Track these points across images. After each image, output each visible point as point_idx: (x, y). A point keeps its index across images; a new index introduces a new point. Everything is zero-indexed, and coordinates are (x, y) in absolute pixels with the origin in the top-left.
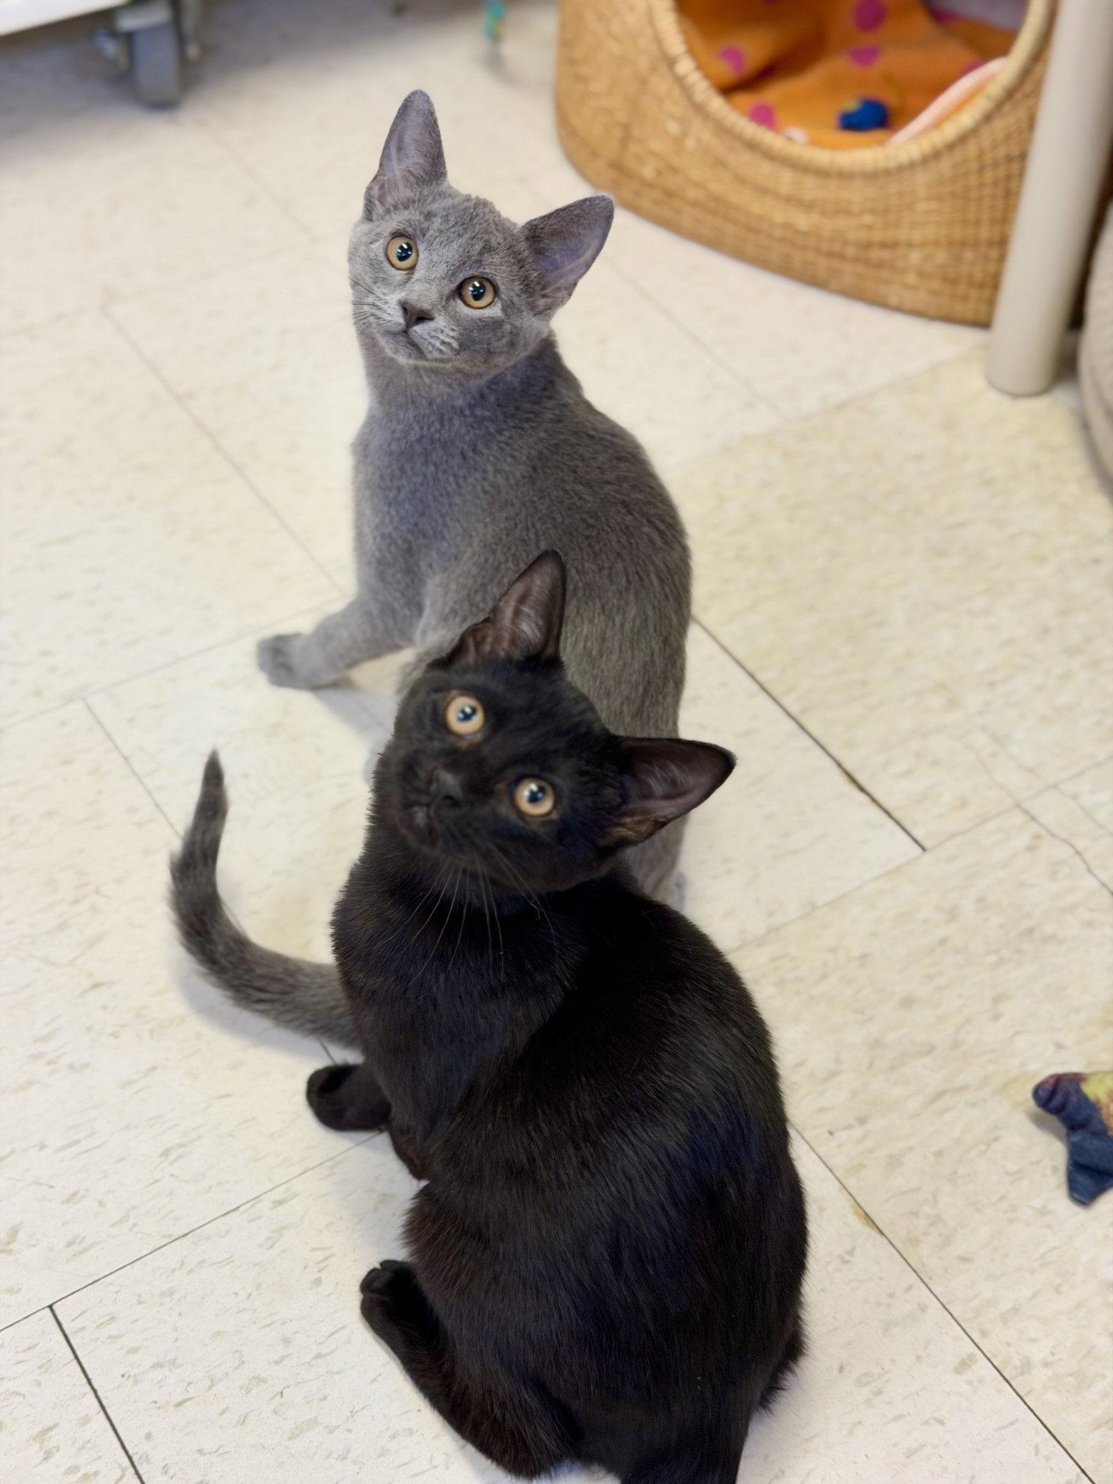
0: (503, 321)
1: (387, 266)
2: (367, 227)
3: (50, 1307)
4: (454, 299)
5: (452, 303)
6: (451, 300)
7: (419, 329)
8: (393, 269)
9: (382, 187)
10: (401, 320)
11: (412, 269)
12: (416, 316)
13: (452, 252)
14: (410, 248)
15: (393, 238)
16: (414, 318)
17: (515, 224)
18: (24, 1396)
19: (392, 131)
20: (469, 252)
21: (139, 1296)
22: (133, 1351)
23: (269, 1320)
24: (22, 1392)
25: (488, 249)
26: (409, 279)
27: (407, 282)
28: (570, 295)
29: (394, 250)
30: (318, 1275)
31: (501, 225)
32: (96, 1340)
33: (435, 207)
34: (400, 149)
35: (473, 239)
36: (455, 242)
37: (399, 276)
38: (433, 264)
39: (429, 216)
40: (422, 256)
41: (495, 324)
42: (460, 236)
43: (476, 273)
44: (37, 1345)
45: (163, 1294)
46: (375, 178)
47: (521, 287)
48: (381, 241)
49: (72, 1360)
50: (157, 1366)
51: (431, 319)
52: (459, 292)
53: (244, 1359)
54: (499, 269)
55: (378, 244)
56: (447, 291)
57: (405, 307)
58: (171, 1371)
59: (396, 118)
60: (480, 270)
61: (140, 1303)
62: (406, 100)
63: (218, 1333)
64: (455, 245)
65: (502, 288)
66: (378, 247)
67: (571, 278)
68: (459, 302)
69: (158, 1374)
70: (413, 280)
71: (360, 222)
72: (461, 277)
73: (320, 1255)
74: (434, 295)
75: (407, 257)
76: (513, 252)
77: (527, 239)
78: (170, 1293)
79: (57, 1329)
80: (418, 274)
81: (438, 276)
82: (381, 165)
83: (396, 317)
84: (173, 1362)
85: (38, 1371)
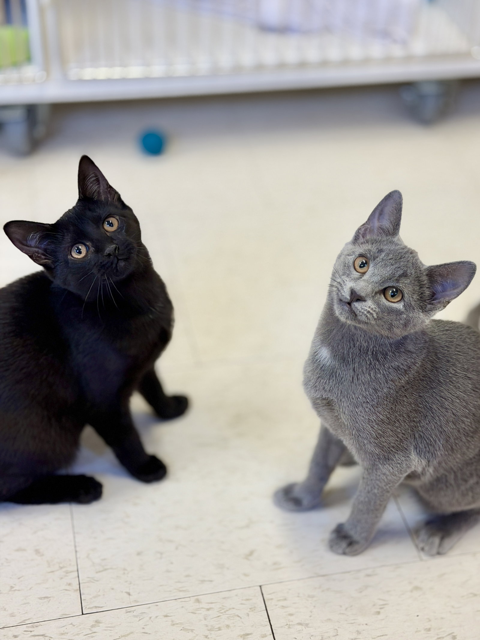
0: (402, 312)
1: (352, 269)
2: (351, 247)
3: (260, 586)
4: (380, 294)
5: (378, 295)
6: (378, 294)
7: (357, 305)
8: (355, 271)
9: (366, 230)
10: (349, 297)
11: (364, 273)
12: (356, 297)
13: (387, 272)
14: (366, 263)
15: (359, 257)
16: (355, 299)
17: (423, 265)
18: (241, 618)
19: (379, 205)
20: (394, 274)
21: (299, 594)
22: (291, 615)
23: (353, 622)
24: (241, 616)
25: (404, 275)
26: (361, 278)
27: (358, 279)
28: (445, 307)
29: (358, 262)
30: (379, 610)
31: (416, 264)
32: (276, 605)
33: (385, 247)
34: (381, 214)
35: (398, 268)
36: (389, 267)
37: (356, 274)
38: (374, 275)
39: (380, 251)
40: (370, 269)
41: (398, 313)
42: (392, 265)
43: (394, 285)
44: (251, 599)
45: (309, 596)
46: (364, 225)
47: (418, 297)
48: (354, 256)
49: (264, 610)
50: (300, 624)
51: (365, 301)
52: (384, 292)
53: (338, 634)
54: (406, 286)
55: (351, 257)
56: (377, 290)
57: (353, 292)
58: (305, 628)
59: (383, 200)
60: (397, 284)
61: (298, 597)
62: (390, 193)
63: (329, 619)
64: (388, 269)
65: (406, 295)
66: (351, 259)
67: (447, 299)
68: (382, 296)
69: (299, 627)
70: (362, 279)
71: (349, 243)
72: (386, 285)
73: (382, 602)
74: (369, 289)
75: (364, 266)
76: (418, 279)
77: (427, 275)
78: (313, 597)
79: (261, 596)
80: (366, 277)
81: (375, 281)
82: (369, 219)
83: (347, 295)
84: (307, 625)
85: (249, 610)
